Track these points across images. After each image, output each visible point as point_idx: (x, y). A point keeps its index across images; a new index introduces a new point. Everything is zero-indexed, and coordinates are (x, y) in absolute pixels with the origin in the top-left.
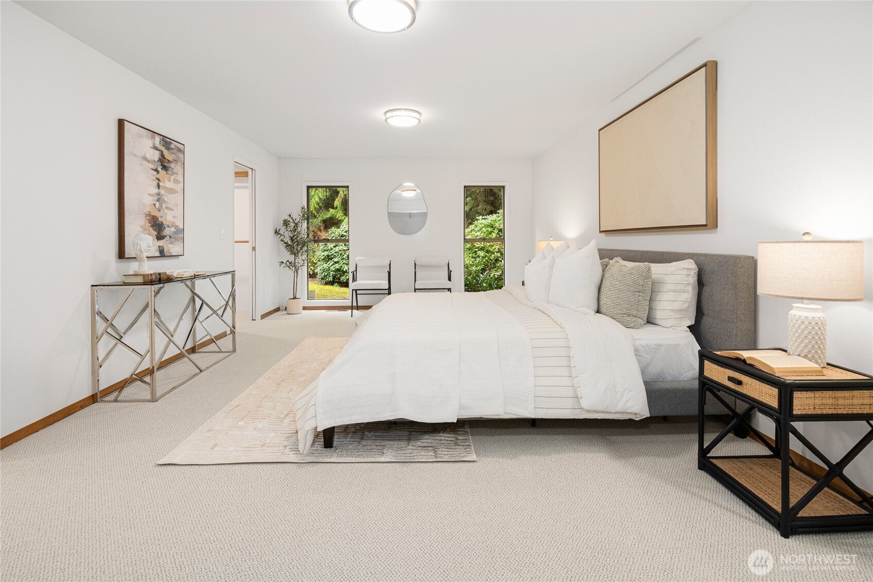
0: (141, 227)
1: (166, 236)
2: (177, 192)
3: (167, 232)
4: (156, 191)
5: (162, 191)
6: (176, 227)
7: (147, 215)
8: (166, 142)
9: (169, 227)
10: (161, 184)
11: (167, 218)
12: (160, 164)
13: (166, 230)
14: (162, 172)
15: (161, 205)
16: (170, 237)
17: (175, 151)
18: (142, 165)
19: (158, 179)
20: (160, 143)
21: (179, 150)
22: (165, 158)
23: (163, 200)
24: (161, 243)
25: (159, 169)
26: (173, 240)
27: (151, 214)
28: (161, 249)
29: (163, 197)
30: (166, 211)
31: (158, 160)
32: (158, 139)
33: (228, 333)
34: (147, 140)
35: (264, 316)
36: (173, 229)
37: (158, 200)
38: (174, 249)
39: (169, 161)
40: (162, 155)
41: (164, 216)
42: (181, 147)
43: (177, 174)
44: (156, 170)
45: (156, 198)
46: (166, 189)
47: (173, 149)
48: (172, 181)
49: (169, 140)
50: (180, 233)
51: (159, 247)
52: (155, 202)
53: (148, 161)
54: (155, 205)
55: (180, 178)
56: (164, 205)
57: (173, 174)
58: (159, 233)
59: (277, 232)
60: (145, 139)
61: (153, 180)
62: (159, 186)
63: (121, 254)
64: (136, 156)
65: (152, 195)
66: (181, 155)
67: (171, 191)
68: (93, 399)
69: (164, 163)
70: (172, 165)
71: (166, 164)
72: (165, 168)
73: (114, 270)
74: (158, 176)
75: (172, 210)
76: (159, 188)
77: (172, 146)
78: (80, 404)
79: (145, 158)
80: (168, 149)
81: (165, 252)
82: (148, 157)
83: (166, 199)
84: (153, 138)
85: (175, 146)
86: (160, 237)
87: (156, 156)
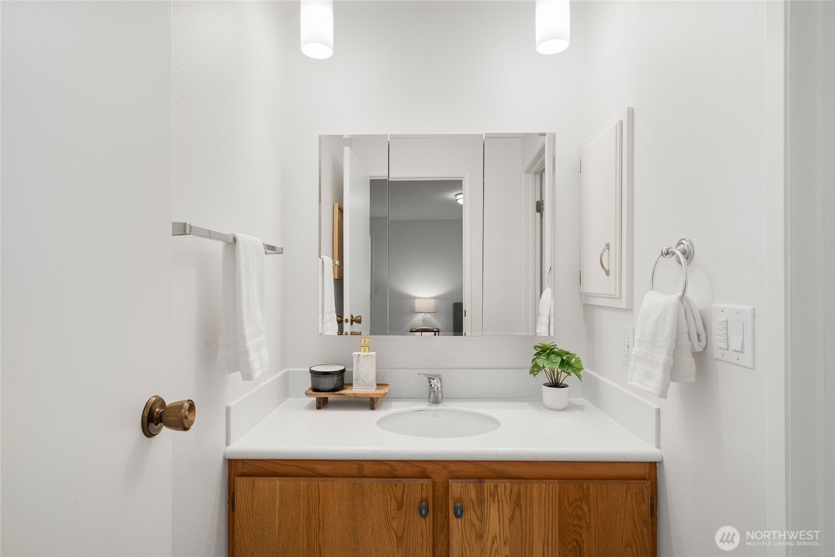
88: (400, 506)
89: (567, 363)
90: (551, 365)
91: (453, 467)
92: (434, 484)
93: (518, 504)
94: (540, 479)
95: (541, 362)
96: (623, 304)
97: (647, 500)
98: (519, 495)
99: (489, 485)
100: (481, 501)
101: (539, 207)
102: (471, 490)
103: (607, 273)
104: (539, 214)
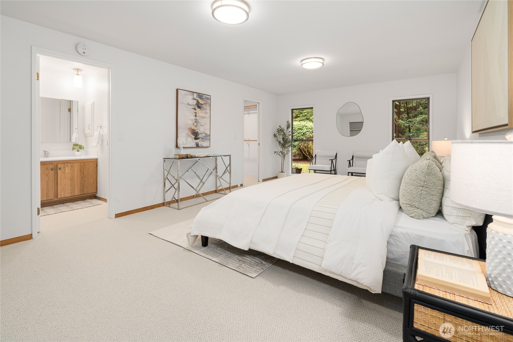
0: (187, 134)
1: (200, 138)
2: (206, 118)
3: (200, 136)
4: (195, 118)
5: (198, 118)
6: (206, 134)
7: (189, 129)
8: (200, 96)
9: (201, 134)
10: (197, 115)
11: (201, 130)
12: (197, 106)
13: (200, 135)
14: (198, 110)
15: (197, 124)
16: (202, 138)
17: (205, 99)
18: (187, 107)
19: (196, 113)
20: (197, 97)
21: (208, 99)
22: (199, 103)
23: (198, 122)
24: (197, 141)
25: (196, 108)
26: (204, 140)
27: (191, 129)
28: (197, 144)
29: (198, 121)
30: (200, 127)
31: (196, 104)
32: (195, 95)
33: (238, 186)
34: (190, 96)
35: (264, 180)
36: (204, 135)
37: (196, 122)
38: (205, 144)
39: (202, 104)
40: (198, 102)
41: (199, 129)
42: (209, 97)
43: (206, 109)
44: (195, 109)
45: (194, 121)
46: (200, 116)
47: (204, 98)
48: (203, 113)
49: (202, 95)
50: (207, 137)
51: (196, 143)
52: (193, 123)
53: (191, 105)
54: (194, 124)
55: (208, 111)
56: (199, 124)
57: (204, 109)
58: (196, 136)
59: (275, 136)
60: (188, 96)
61: (193, 113)
62: (196, 116)
63: (177, 146)
64: (184, 104)
65: (192, 120)
66: (209, 101)
67: (203, 118)
68: (163, 204)
69: (199, 105)
70: (203, 106)
71: (200, 106)
72: (199, 107)
73: (173, 152)
74: (195, 111)
75: (203, 126)
76: (196, 117)
77: (203, 97)
78: (158, 205)
79: (189, 104)
80: (201, 99)
81: (199, 145)
82: (190, 103)
83: (200, 121)
84: (193, 95)
85: (205, 97)
86: (196, 138)
87: (195, 102)
88: (47, 169)
89: (81, 147)
90: (77, 147)
91: (58, 162)
92: (54, 165)
93: (72, 167)
94: (76, 163)
95: (74, 147)
96: (92, 135)
97: (96, 164)
98: (72, 165)
99: (66, 164)
100: (64, 167)
101: (70, 110)
102: (63, 165)
103: (89, 129)
104: (69, 112)
